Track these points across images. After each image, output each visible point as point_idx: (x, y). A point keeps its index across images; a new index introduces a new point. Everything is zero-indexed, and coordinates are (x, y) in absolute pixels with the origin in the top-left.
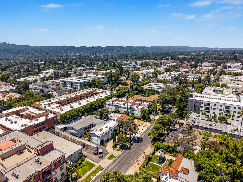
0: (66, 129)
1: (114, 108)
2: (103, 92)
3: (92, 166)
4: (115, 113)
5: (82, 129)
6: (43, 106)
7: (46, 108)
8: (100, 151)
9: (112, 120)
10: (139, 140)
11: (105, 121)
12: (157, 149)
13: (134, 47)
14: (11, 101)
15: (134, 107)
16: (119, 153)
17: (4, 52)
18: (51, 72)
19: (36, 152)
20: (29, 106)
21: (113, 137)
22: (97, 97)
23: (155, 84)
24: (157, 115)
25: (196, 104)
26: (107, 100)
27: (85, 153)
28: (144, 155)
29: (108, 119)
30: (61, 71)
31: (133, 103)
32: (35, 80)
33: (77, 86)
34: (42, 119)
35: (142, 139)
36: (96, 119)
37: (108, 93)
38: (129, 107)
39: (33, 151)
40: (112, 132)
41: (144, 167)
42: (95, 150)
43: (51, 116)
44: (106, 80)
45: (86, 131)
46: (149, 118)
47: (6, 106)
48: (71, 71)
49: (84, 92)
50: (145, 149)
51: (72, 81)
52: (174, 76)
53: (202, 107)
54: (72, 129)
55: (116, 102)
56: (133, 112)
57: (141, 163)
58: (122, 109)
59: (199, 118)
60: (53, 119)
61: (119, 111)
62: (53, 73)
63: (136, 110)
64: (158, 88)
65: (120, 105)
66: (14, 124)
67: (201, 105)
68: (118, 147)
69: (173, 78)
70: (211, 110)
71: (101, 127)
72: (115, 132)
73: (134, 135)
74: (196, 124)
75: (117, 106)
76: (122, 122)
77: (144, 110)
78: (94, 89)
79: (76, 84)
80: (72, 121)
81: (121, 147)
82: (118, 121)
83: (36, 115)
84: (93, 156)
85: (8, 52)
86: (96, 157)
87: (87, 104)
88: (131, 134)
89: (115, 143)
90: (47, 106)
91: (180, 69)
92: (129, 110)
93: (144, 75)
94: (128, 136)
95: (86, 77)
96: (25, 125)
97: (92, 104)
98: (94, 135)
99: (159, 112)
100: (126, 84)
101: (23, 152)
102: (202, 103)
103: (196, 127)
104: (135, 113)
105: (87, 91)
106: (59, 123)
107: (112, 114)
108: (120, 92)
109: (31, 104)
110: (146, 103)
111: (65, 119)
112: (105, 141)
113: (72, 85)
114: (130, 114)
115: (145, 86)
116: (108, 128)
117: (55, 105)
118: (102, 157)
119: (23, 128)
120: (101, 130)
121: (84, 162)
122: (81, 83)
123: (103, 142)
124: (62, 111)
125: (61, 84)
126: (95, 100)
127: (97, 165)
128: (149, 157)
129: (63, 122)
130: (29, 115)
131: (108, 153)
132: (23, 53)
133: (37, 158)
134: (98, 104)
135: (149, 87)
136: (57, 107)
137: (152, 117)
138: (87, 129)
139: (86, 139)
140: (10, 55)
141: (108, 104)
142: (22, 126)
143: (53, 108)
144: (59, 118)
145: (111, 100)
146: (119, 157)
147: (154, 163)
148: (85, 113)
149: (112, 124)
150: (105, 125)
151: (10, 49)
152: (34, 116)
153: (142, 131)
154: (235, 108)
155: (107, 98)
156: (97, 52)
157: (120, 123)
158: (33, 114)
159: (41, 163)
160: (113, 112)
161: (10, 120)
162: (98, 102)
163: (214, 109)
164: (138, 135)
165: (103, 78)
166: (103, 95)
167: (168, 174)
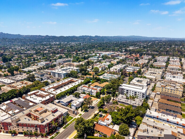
0: (59, 102)
1: (83, 91)
2: (77, 81)
3: (72, 118)
4: (83, 94)
5: (67, 102)
6: (46, 90)
7: (48, 91)
8: (76, 112)
9: (81, 98)
10: (93, 108)
11: (78, 98)
12: (100, 111)
13: (100, 37)
14: (28, 86)
15: (93, 91)
16: (84, 113)
17: (2, 40)
18: (44, 64)
19: (52, 112)
20: (39, 89)
21: (81, 106)
22: (74, 84)
23: (107, 75)
24: (104, 95)
25: (122, 90)
26: (79, 86)
27: (69, 113)
28: (94, 114)
29: (79, 97)
30: (50, 63)
31: (92, 89)
32: (35, 69)
33: (62, 75)
34: (48, 98)
35: (94, 107)
36: (73, 97)
37: (80, 81)
38: (90, 91)
39: (50, 112)
40: (81, 104)
41: (93, 118)
42: (73, 112)
43: (52, 96)
44: (79, 71)
45: (69, 103)
46: (100, 97)
47: (26, 90)
48: (56, 62)
49: (66, 81)
50: (95, 111)
51: (58, 72)
52: (120, 69)
53: (125, 92)
54: (63, 102)
55: (84, 88)
56: (92, 93)
57: (92, 117)
58: (87, 92)
59: (122, 97)
60: (53, 97)
61: (85, 93)
62: (45, 65)
63: (93, 93)
64: (108, 78)
65: (85, 90)
66: (35, 100)
67: (125, 91)
68: (83, 111)
69: (119, 70)
70: (129, 94)
71: (76, 102)
72: (82, 104)
73: (91, 105)
74: (120, 100)
75: (84, 90)
76: (86, 99)
77: (97, 92)
78: (72, 78)
79: (61, 74)
80: (61, 98)
81: (84, 111)
82: (84, 98)
83: (44, 95)
84: (73, 114)
85: (5, 40)
86: (74, 115)
87: (69, 89)
88: (89, 105)
89: (82, 109)
90: (48, 90)
91: (127, 62)
92: (90, 93)
93: (102, 67)
94: (88, 106)
95: (67, 69)
96: (41, 100)
97: (71, 89)
98: (73, 105)
99: (106, 93)
100: (90, 75)
101: (46, 112)
102: (125, 90)
103: (119, 102)
104: (93, 94)
105: (68, 80)
106: (55, 99)
107: (82, 94)
108: (86, 81)
109: (40, 89)
110: (99, 89)
111: (59, 97)
112: (78, 108)
113: (58, 75)
114: (90, 94)
115: (101, 76)
116: (79, 102)
117: (52, 90)
118: (76, 115)
119: (41, 102)
120: (76, 103)
121: (69, 117)
122: (64, 74)
123: (77, 109)
124: (57, 93)
125: (52, 74)
126: (73, 86)
127: (74, 118)
128: (96, 115)
129: (58, 99)
130: (41, 95)
131: (79, 113)
132: (17, 42)
133: (52, 114)
134: (74, 89)
135: (104, 77)
136: (54, 91)
137: (101, 96)
138: (70, 102)
139: (69, 107)
140: (6, 43)
141: (80, 89)
142: (40, 101)
143: (52, 92)
144: (55, 97)
145: (81, 86)
146: (84, 115)
147: (98, 117)
148: (68, 94)
149: (81, 100)
150: (78, 101)
151: (6, 38)
152: (44, 96)
153: (95, 103)
154: (138, 93)
155: (79, 85)
156: (72, 41)
157: (85, 99)
158: (43, 95)
159: (54, 116)
160: (82, 93)
161: (33, 98)
162: (74, 88)
163: (130, 93)
164: (93, 105)
165: (77, 70)
166: (77, 83)
167: (101, 120)
